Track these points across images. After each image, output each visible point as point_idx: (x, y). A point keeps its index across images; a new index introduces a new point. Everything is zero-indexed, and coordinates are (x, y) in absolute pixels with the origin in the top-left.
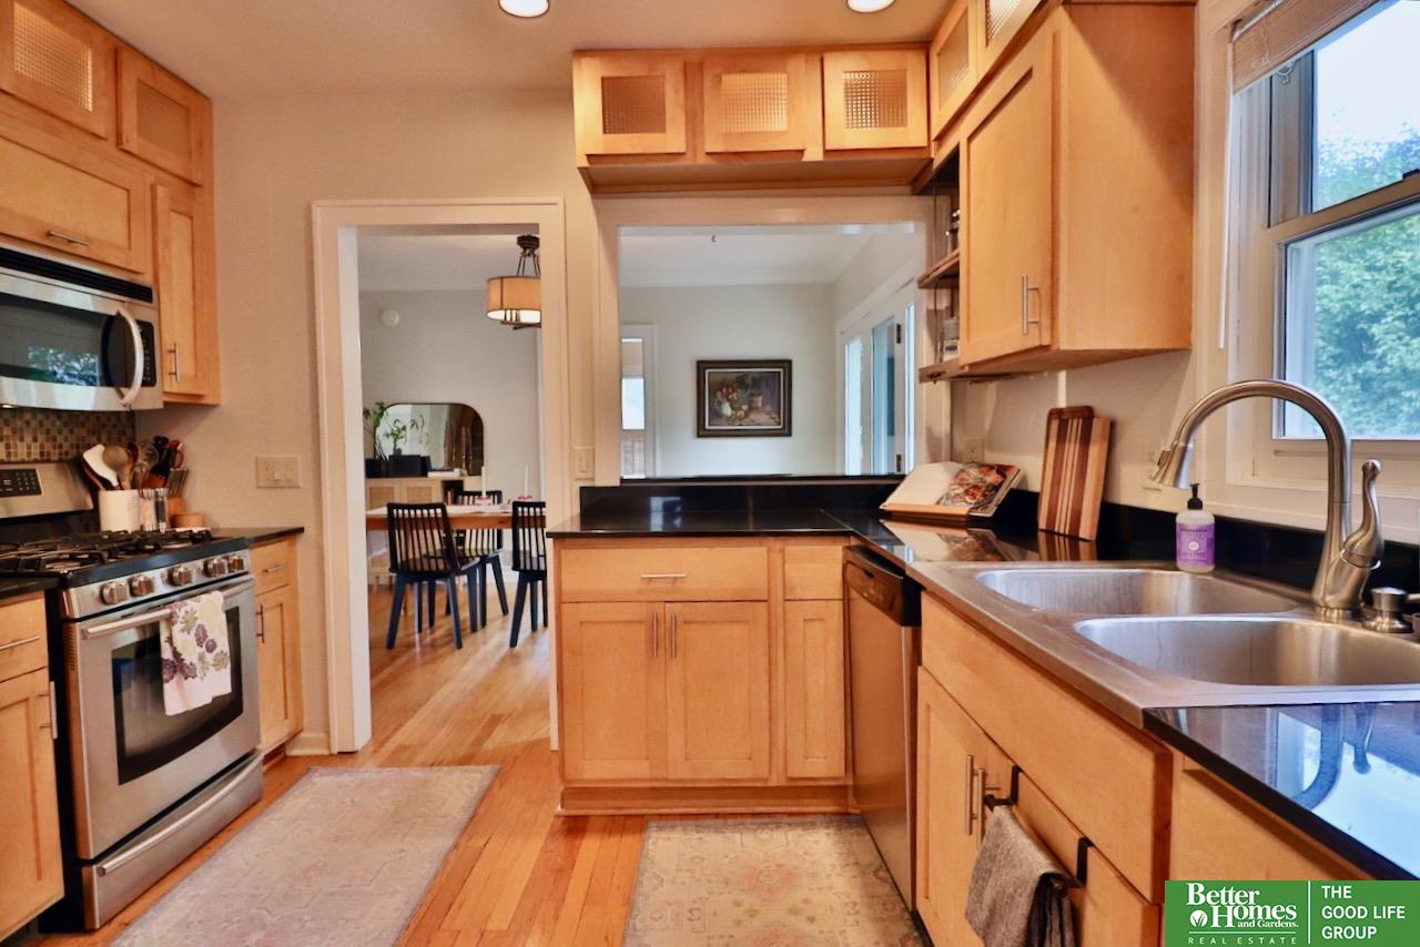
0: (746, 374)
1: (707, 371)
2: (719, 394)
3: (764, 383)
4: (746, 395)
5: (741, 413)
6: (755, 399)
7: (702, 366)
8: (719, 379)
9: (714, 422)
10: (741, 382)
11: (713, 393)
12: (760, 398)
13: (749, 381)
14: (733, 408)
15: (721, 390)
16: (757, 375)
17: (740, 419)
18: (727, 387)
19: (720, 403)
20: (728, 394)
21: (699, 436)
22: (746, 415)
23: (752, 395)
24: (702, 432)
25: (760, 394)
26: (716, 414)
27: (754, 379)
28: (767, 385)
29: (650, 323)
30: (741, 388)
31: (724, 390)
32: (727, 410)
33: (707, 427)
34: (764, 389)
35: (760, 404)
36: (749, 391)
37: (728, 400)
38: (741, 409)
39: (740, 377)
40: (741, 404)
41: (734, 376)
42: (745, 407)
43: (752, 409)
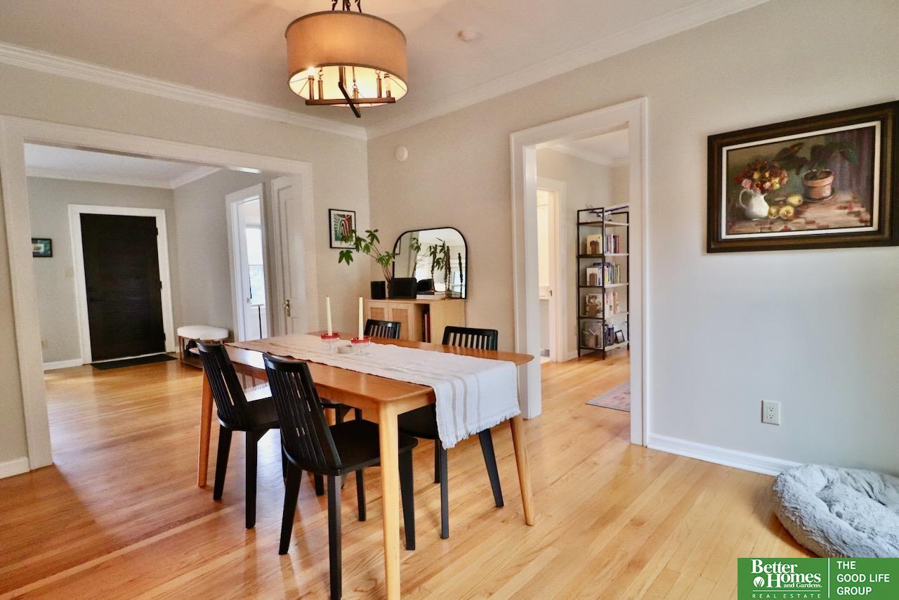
0: (799, 144)
1: (725, 149)
2: (746, 183)
3: (837, 154)
4: (797, 179)
5: (787, 210)
6: (818, 183)
7: (715, 143)
8: (746, 158)
9: (737, 228)
10: (789, 159)
11: (735, 182)
12: (829, 180)
13: (805, 153)
14: (770, 202)
15: (751, 177)
16: (822, 142)
17: (788, 220)
18: (762, 170)
19: (747, 198)
20: (763, 182)
21: (710, 250)
22: (798, 212)
23: (814, 177)
24: (715, 244)
25: (828, 174)
26: (740, 215)
27: (816, 150)
28: (844, 156)
29: (638, 97)
30: (788, 169)
31: (756, 176)
32: (760, 207)
33: (724, 236)
34: (837, 163)
35: (827, 192)
36: (804, 173)
37: (763, 191)
38: (785, 203)
39: (785, 150)
40: (788, 196)
41: (778, 149)
42: (795, 200)
43: (810, 199)
